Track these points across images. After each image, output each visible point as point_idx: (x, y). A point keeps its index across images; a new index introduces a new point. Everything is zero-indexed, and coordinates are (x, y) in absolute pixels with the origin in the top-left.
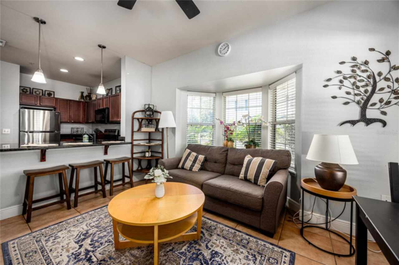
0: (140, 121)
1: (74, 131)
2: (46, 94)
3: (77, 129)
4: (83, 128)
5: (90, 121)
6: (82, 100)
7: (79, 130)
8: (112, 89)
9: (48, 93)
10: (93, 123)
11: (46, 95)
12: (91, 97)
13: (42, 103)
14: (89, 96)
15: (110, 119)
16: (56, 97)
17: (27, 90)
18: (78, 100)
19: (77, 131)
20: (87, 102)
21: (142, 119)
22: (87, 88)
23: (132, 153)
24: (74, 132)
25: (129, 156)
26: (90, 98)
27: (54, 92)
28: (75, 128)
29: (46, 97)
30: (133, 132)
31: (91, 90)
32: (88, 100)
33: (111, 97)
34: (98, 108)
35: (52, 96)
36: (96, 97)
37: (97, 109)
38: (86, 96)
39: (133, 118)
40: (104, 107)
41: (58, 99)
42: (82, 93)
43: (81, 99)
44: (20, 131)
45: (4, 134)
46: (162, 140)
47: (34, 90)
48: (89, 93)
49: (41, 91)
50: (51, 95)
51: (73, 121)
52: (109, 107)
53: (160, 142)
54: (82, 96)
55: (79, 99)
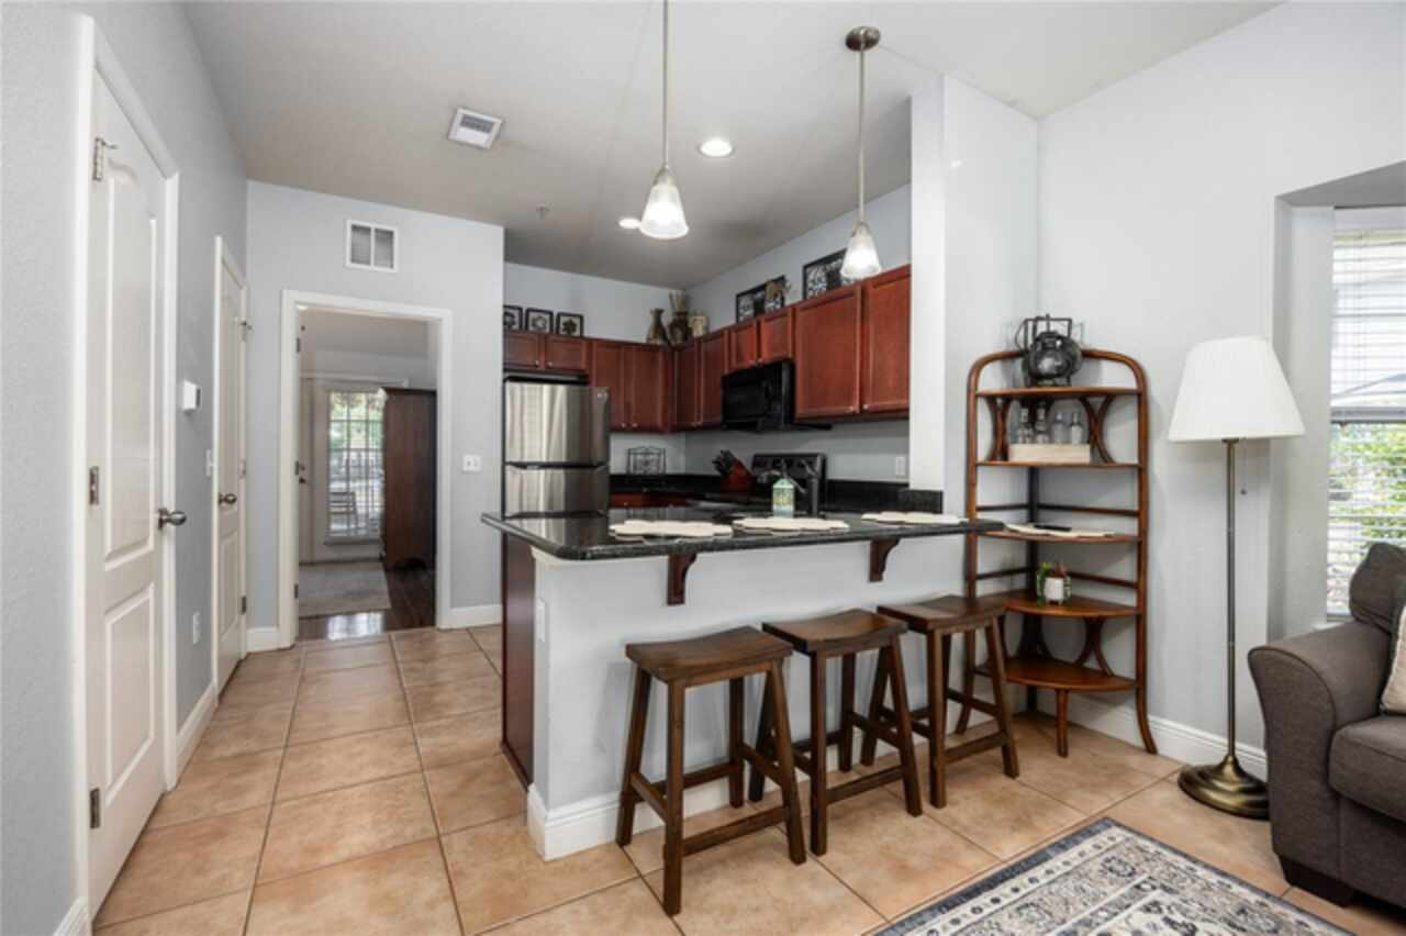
0: (999, 404)
1: (635, 461)
2: (562, 326)
3: (647, 453)
4: (664, 452)
5: (694, 424)
6: (659, 342)
7: (651, 457)
8: (781, 280)
9: (565, 324)
10: (707, 428)
11: (562, 333)
12: (690, 326)
13: (552, 361)
14: (682, 321)
15: (800, 411)
16: (586, 334)
17: (513, 316)
18: (643, 340)
19: (647, 463)
20: (679, 349)
21: (1008, 398)
22: (671, 296)
23: (971, 577)
24: (635, 467)
25: (956, 588)
26: (687, 332)
27: (581, 318)
28: (639, 451)
29: (562, 339)
30: (972, 466)
31: (685, 301)
32: (678, 339)
33: (805, 309)
34: (734, 364)
35: (577, 333)
36: (705, 324)
37: (726, 372)
38: (673, 326)
39: (973, 395)
40: (767, 356)
41: (595, 343)
42: (658, 313)
43: (655, 337)
44: (504, 463)
45: (468, 473)
46: (1141, 514)
47: (532, 315)
48: (679, 314)
49: (547, 317)
50: (574, 330)
51: (635, 425)
52: (790, 355)
53: (1128, 527)
54: (658, 327)
55: (648, 339)
